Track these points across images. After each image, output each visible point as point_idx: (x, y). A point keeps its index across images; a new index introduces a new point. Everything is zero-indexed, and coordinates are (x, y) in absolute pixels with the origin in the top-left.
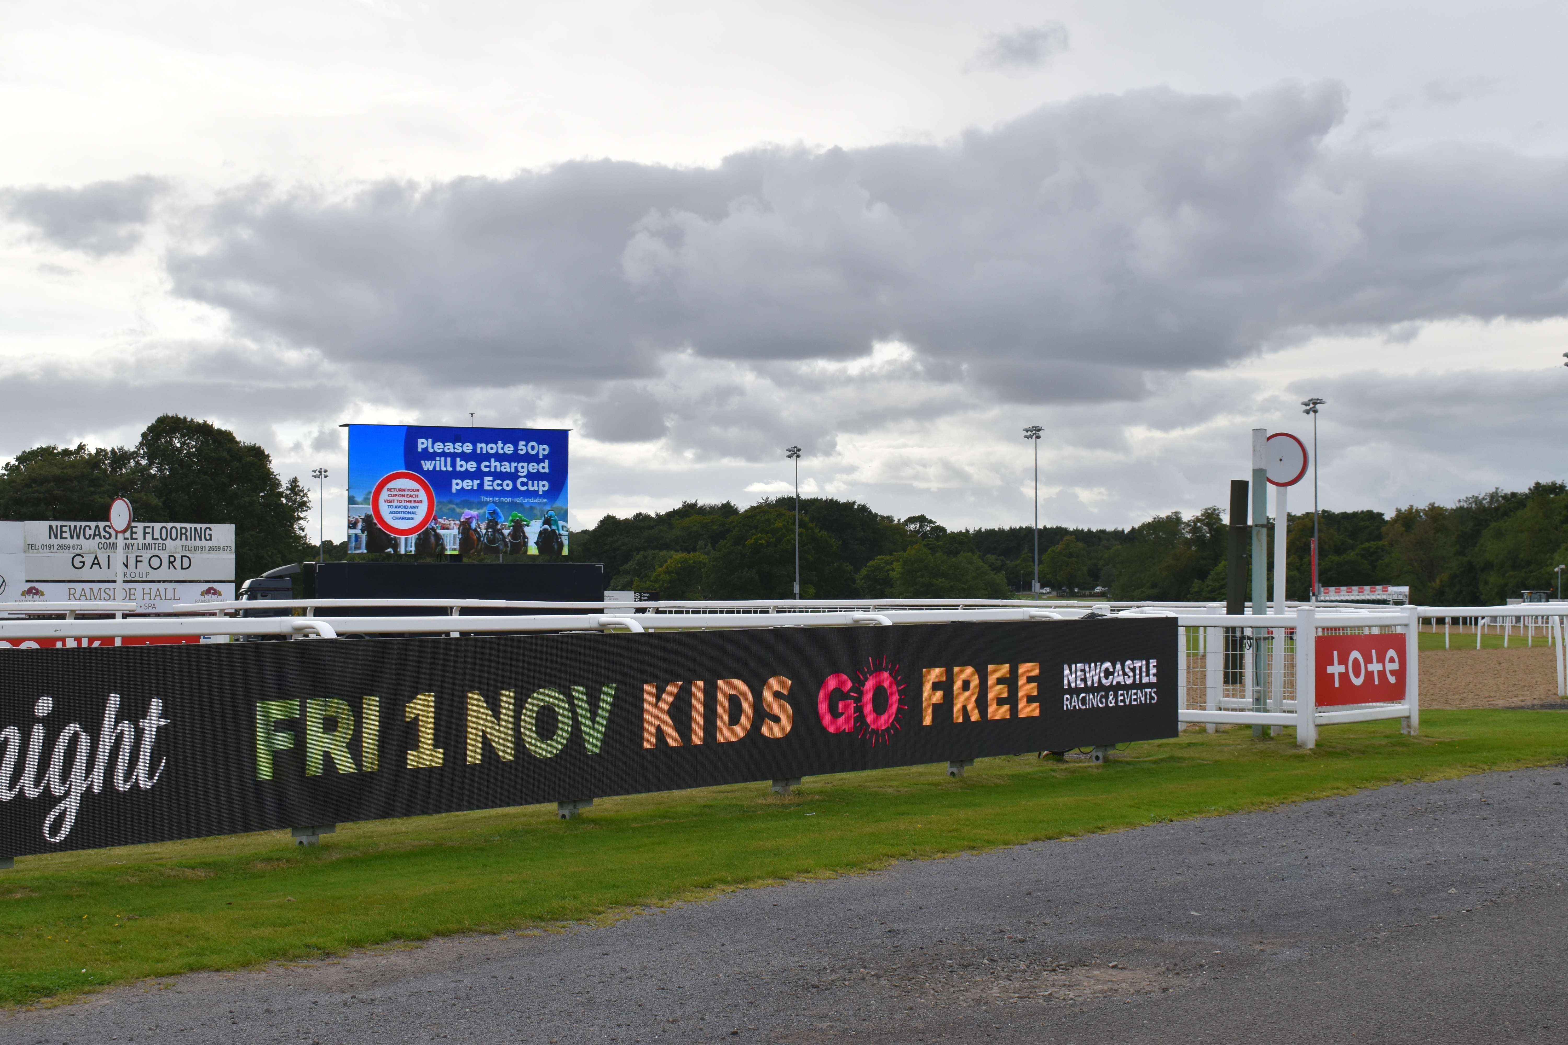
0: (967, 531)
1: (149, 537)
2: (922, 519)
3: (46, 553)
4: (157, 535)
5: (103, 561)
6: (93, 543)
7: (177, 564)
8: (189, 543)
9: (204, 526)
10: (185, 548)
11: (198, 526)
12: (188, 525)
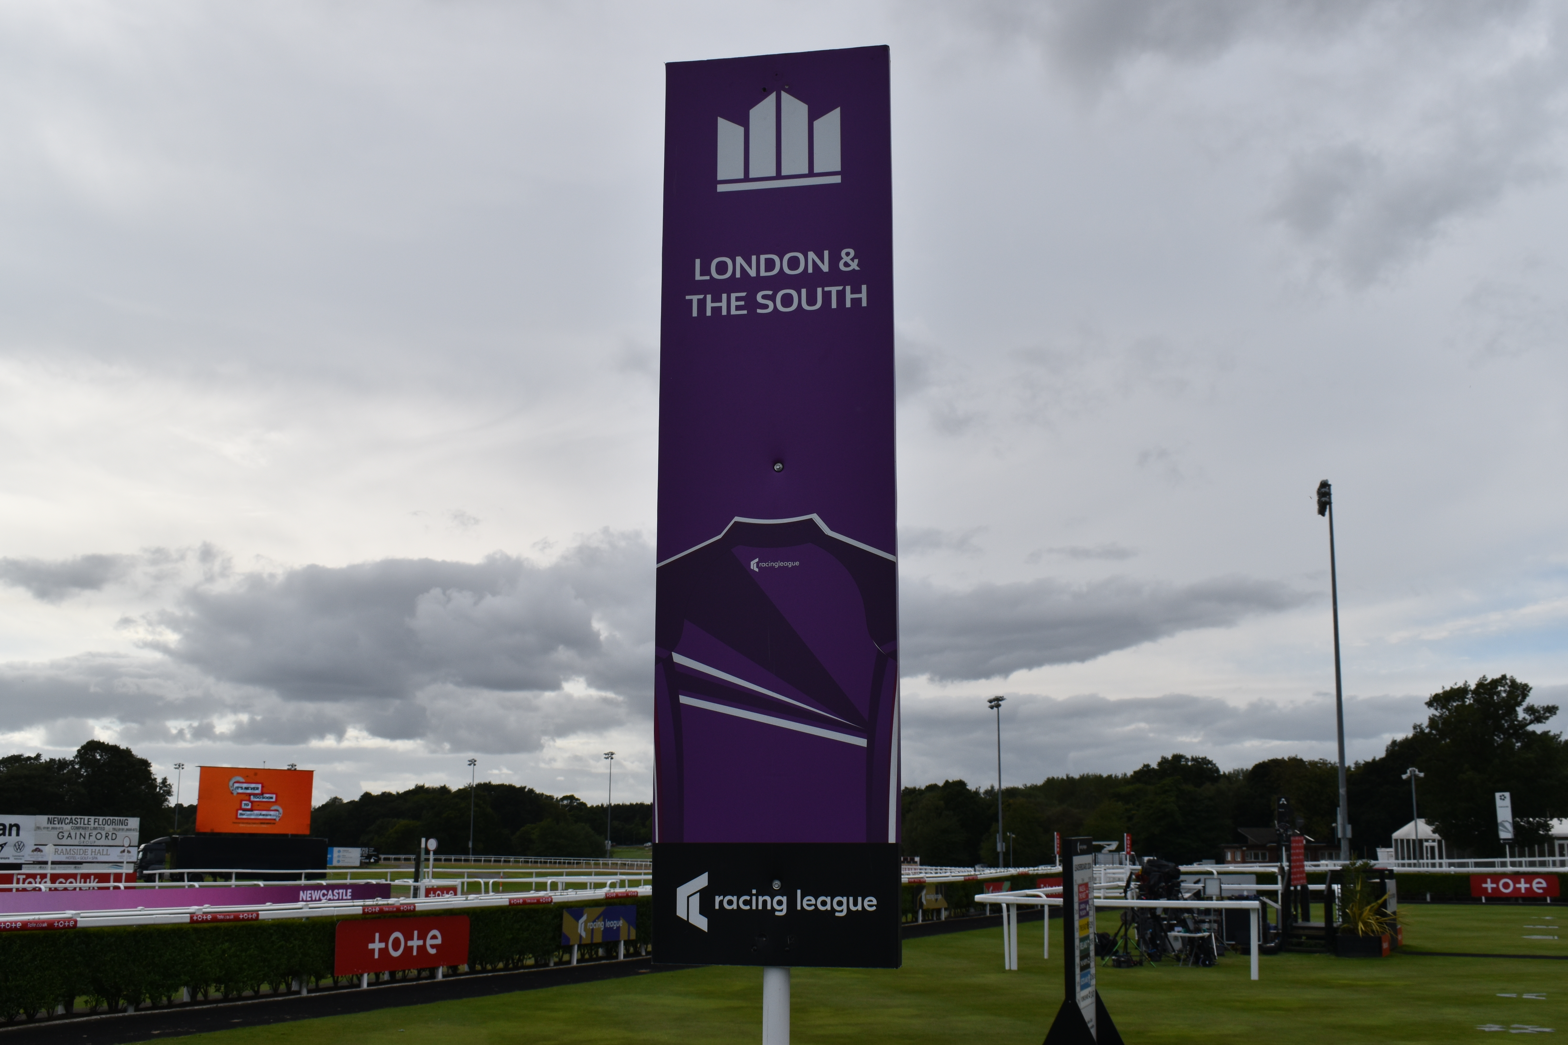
0: (602, 805)
1: (96, 823)
2: (571, 798)
3: (45, 831)
4: (101, 823)
5: (73, 835)
6: (69, 827)
7: (110, 837)
8: (117, 827)
9: (124, 818)
10: (114, 829)
11: (121, 818)
12: (116, 818)
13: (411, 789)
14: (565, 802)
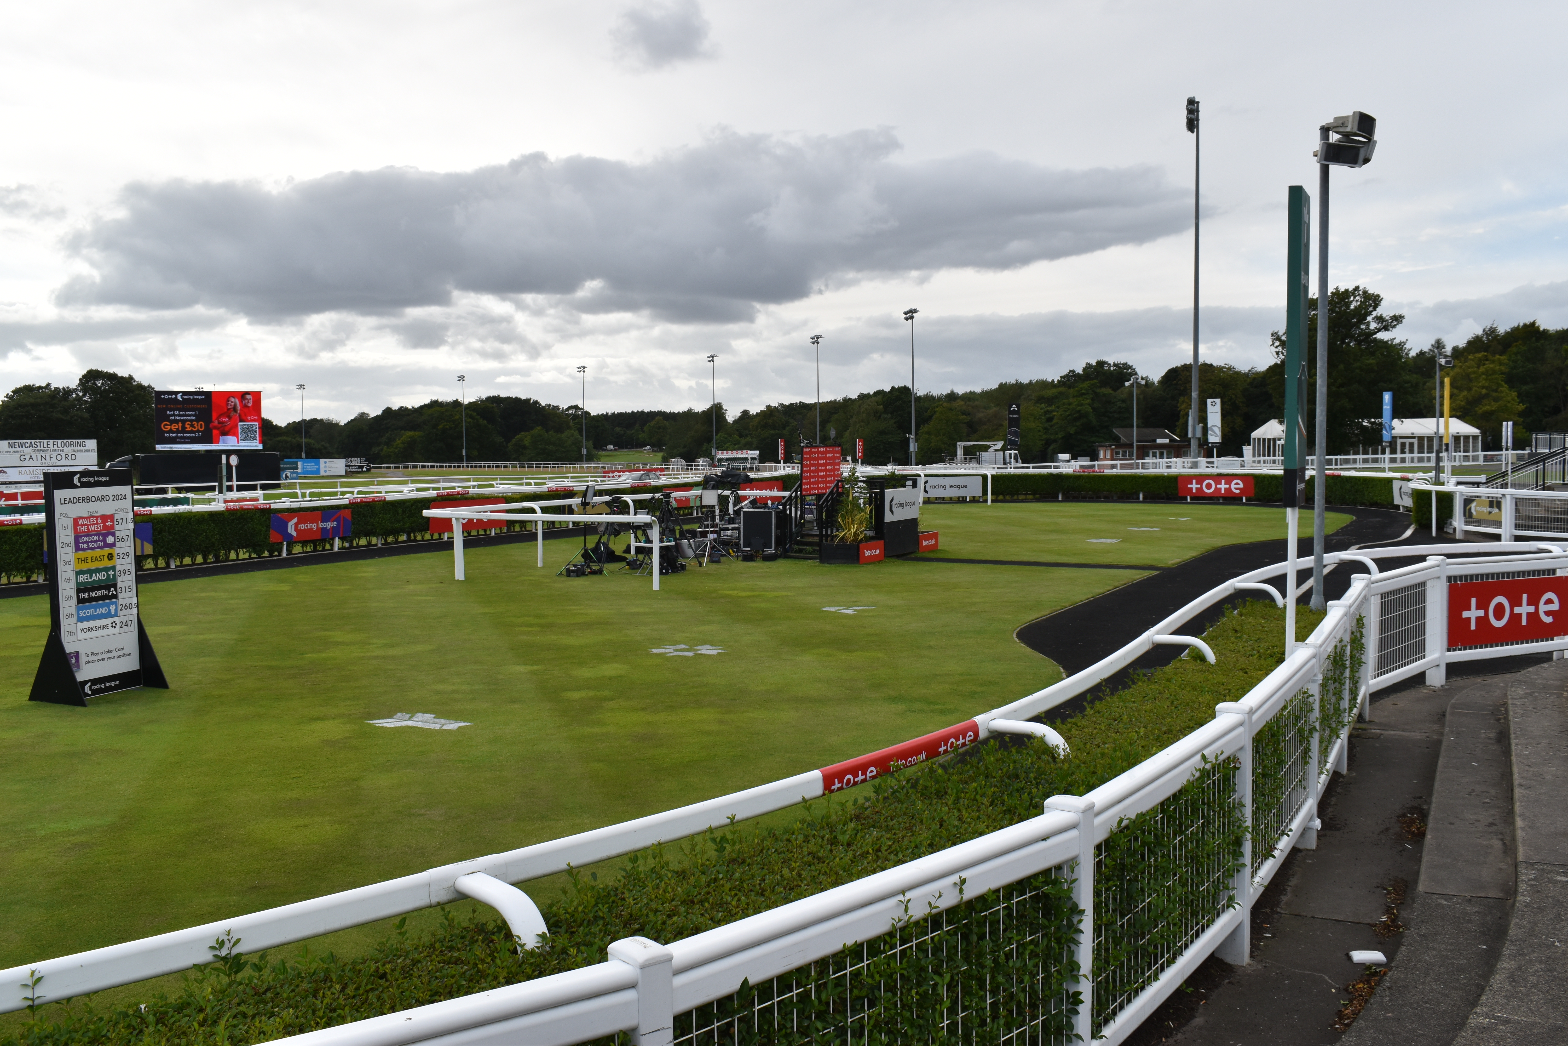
0: (607, 413)
1: (55, 446)
2: (576, 407)
3: (7, 455)
4: (59, 445)
5: (34, 457)
6: (29, 450)
7: (70, 458)
8: (75, 448)
9: (82, 440)
10: (73, 451)
11: (79, 441)
12: (74, 441)
13: (427, 403)
14: (571, 412)
